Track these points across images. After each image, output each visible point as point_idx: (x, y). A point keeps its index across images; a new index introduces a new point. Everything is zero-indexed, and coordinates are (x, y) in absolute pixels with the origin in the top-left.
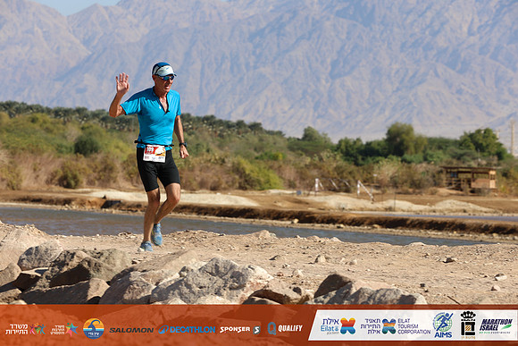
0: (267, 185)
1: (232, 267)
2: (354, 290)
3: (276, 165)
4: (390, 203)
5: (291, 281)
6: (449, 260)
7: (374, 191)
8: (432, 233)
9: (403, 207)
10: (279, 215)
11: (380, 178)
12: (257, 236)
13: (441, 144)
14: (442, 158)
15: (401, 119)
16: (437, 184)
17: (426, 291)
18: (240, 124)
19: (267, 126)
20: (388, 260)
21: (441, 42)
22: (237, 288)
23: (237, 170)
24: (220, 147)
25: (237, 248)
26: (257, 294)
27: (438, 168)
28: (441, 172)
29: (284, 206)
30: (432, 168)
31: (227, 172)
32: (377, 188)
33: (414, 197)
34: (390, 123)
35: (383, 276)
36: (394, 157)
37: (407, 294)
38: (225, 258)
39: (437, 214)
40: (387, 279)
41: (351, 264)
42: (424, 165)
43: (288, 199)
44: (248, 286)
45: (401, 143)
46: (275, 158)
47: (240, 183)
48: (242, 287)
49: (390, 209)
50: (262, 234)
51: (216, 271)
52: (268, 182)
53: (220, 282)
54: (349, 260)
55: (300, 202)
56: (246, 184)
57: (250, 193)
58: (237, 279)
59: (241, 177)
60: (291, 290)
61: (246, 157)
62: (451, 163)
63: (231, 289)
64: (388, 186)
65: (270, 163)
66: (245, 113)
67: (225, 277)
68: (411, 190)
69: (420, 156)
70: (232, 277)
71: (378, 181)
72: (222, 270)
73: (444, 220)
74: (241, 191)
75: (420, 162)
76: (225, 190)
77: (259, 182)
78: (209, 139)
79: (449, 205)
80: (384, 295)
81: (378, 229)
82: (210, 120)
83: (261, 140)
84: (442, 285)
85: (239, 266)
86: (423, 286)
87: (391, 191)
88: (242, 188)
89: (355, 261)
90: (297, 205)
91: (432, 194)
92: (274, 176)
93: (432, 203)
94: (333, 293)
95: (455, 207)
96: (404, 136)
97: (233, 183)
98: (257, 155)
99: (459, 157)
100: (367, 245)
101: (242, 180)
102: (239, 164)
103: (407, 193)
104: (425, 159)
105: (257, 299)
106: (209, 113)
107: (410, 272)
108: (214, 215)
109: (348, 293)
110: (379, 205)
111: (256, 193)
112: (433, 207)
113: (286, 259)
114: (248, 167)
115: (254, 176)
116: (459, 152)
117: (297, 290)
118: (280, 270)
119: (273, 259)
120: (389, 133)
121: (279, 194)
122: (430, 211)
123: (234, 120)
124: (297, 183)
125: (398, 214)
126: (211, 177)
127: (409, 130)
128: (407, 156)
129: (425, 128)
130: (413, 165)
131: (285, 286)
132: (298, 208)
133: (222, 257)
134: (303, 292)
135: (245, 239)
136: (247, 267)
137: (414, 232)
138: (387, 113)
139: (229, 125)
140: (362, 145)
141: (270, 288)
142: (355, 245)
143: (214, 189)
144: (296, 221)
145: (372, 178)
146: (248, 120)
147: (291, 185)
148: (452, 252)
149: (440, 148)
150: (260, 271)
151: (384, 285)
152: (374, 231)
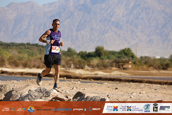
2: (85, 97)
5: (65, 94)
6: (116, 89)
7: (91, 68)
8: (111, 82)
9: (101, 73)
12: (53, 81)
15: (100, 45)
16: (112, 66)
21: (113, 19)
24: (40, 54)
27: (112, 61)
29: (61, 73)
34: (96, 46)
37: (103, 98)
43: (63, 71)
45: (100, 53)
49: (96, 74)
58: (47, 94)
62: (116, 59)
68: (103, 68)
71: (92, 65)
72: (42, 91)
73: (114, 78)
78: (36, 51)
81: (93, 81)
89: (86, 89)
90: (65, 73)
91: (110, 69)
93: (110, 72)
94: (79, 98)
96: (101, 50)
99: (119, 57)
100: (89, 84)
104: (108, 58)
105: (54, 100)
106: (36, 43)
110: (93, 73)
113: (63, 88)
116: (119, 55)
120: (96, 49)
122: (110, 75)
126: (37, 64)
127: (102, 48)
128: (102, 57)
129: (108, 48)
130: (104, 60)
134: (69, 98)
135: (49, 82)
136: (50, 89)
138: (95, 43)
139: (43, 47)
140: (87, 53)
141: (58, 96)
143: (38, 67)
144: (65, 78)
147: (64, 66)
148: (117, 86)
149: (113, 54)
150: (55, 91)
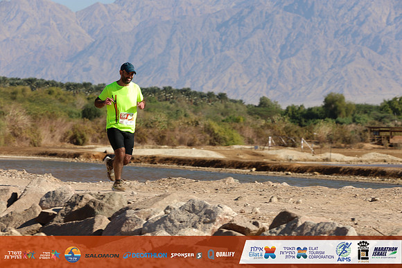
0: (232, 142)
1: (205, 206)
2: (300, 224)
3: (238, 126)
4: (327, 155)
5: (251, 216)
6: (373, 200)
7: (314, 146)
8: (360, 178)
9: (337, 158)
10: (241, 165)
11: (319, 136)
12: (224, 182)
13: (366, 109)
14: (367, 120)
15: (335, 90)
16: (363, 141)
17: (356, 224)
18: (210, 95)
19: (231, 96)
20: (326, 200)
21: (365, 30)
22: (209, 222)
23: (209, 130)
24: (195, 112)
25: (208, 191)
26: (224, 227)
27: (364, 128)
28: (366, 131)
29: (245, 158)
30: (360, 128)
31: (200, 132)
32: (317, 143)
33: (346, 150)
34: (326, 93)
35: (322, 212)
36: (330, 120)
37: (341, 226)
38: (200, 199)
39: (364, 163)
40: (326, 215)
41: (298, 203)
42: (353, 125)
43: (247, 152)
44: (218, 220)
45: (335, 108)
46: (237, 121)
47: (210, 141)
48: (213, 221)
49: (327, 160)
50: (228, 180)
51: (193, 209)
52: (232, 139)
53: (196, 218)
54: (296, 200)
55: (257, 155)
56: (215, 141)
57: (218, 148)
58: (209, 215)
59: (211, 136)
60: (251, 224)
61: (215, 120)
62: (374, 124)
63: (204, 223)
64: (325, 142)
65: (234, 124)
66: (214, 86)
67: (200, 214)
68: (343, 145)
69: (350, 118)
70: (205, 214)
71: (318, 138)
72: (197, 208)
73: (369, 168)
74: (211, 147)
75: (350, 124)
76: (198, 146)
77: (225, 139)
78: (186, 106)
79: (372, 156)
80: (323, 227)
81: (318, 175)
82: (186, 92)
83: (226, 107)
84: (368, 219)
85: (210, 205)
86: (353, 220)
87: (327, 146)
88: (212, 144)
89: (301, 201)
90: (255, 157)
91: (360, 147)
92: (236, 135)
93: (359, 155)
94: (284, 226)
95: (377, 158)
96: (337, 103)
97: (205, 140)
98: (223, 118)
99: (380, 120)
100: (309, 188)
101: (212, 138)
102: (209, 125)
103: (340, 147)
104: (354, 121)
105: (225, 231)
106: (186, 86)
107: (343, 208)
108: (190, 165)
109: (295, 225)
110: (318, 157)
111: (223, 148)
112: (360, 158)
113: (246, 199)
114: (216, 128)
115: (221, 134)
116: (380, 115)
117: (256, 224)
118: (242, 208)
119: (237, 199)
120: (326, 100)
121: (241, 149)
122: (358, 161)
123: (205, 91)
124: (255, 140)
125: (333, 164)
126: (188, 136)
127: (341, 98)
128: (340, 119)
129: (354, 97)
130: (345, 125)
131: (246, 220)
132: (255, 160)
133: (197, 198)
134: (260, 225)
135: (215, 184)
136: (216, 206)
137: (346, 178)
138: (324, 85)
139: (202, 96)
140: (305, 110)
141: (235, 222)
142: (301, 188)
143: (190, 145)
144: (254, 169)
145: (313, 136)
146: (217, 91)
147: (250, 142)
148: (376, 193)
149: (365, 112)
150: (227, 209)
151: (323, 220)
152: (314, 177)
